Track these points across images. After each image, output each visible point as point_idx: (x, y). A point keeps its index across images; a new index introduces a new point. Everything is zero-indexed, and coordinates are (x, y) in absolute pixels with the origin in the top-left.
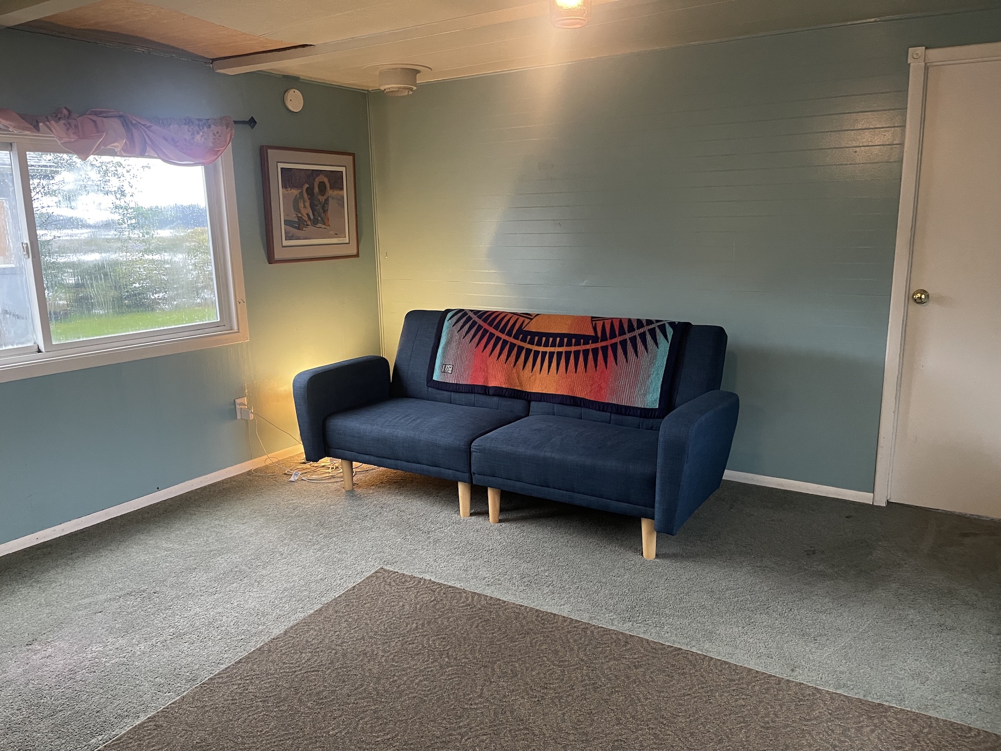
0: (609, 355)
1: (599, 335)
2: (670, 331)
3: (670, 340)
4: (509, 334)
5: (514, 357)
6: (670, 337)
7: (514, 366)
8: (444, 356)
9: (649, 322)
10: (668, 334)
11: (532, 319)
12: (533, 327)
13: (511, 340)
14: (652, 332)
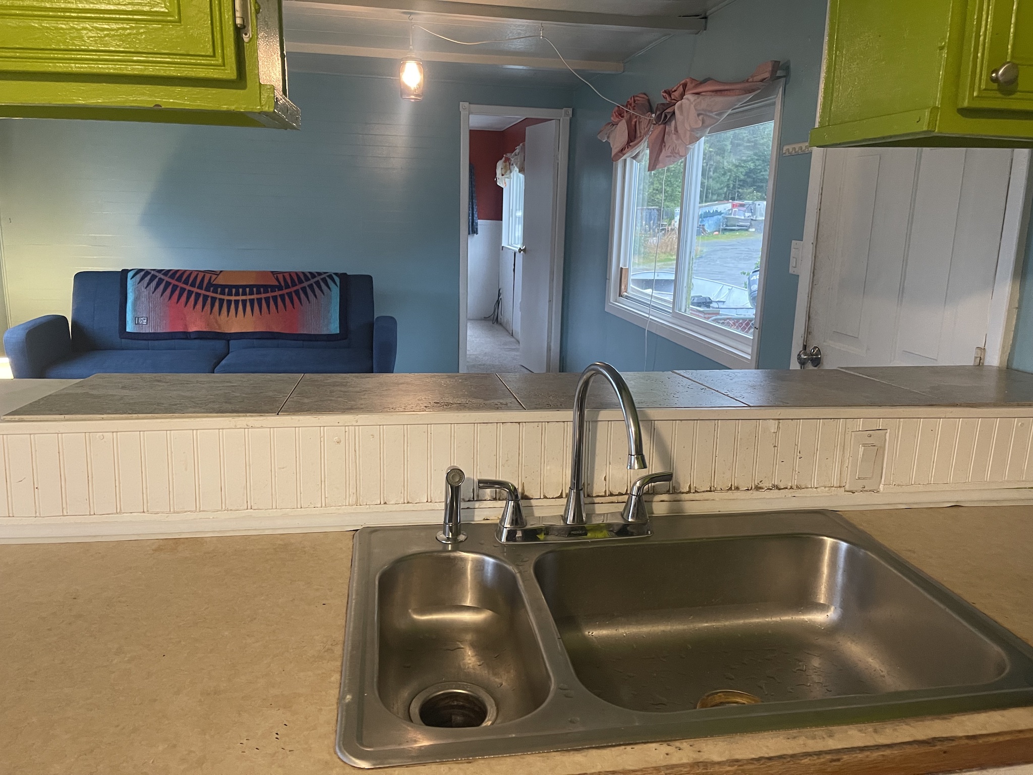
0: (294, 299)
1: (283, 284)
2: (337, 280)
3: (339, 285)
4: (200, 287)
5: (209, 306)
6: (338, 284)
7: (211, 313)
8: (135, 310)
9: (319, 274)
10: (336, 281)
11: (218, 275)
12: (220, 281)
13: (203, 292)
14: (324, 280)
